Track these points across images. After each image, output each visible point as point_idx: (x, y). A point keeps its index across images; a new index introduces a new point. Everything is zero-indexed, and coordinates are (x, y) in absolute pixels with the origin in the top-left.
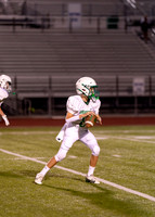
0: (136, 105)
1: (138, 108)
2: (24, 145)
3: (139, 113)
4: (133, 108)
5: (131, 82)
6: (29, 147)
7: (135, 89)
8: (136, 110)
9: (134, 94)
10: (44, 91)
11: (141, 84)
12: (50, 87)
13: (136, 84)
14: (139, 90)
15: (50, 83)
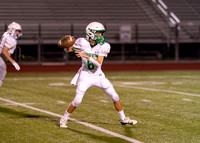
0: (123, 52)
1: (126, 55)
2: (14, 91)
3: (126, 59)
4: (120, 55)
5: (118, 30)
6: (19, 92)
7: (122, 36)
8: (123, 57)
9: (121, 42)
10: (34, 39)
11: (128, 32)
12: (40, 34)
13: (124, 32)
14: (126, 37)
15: (40, 30)
